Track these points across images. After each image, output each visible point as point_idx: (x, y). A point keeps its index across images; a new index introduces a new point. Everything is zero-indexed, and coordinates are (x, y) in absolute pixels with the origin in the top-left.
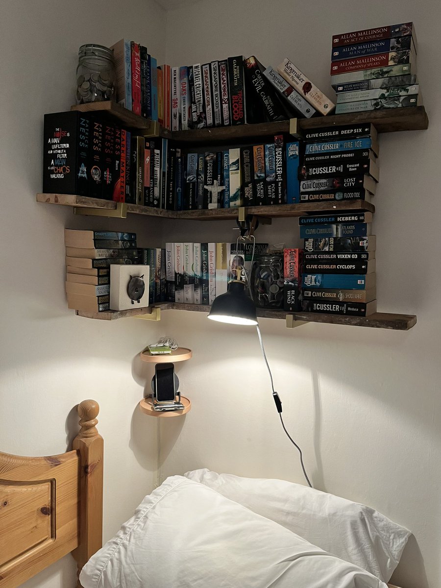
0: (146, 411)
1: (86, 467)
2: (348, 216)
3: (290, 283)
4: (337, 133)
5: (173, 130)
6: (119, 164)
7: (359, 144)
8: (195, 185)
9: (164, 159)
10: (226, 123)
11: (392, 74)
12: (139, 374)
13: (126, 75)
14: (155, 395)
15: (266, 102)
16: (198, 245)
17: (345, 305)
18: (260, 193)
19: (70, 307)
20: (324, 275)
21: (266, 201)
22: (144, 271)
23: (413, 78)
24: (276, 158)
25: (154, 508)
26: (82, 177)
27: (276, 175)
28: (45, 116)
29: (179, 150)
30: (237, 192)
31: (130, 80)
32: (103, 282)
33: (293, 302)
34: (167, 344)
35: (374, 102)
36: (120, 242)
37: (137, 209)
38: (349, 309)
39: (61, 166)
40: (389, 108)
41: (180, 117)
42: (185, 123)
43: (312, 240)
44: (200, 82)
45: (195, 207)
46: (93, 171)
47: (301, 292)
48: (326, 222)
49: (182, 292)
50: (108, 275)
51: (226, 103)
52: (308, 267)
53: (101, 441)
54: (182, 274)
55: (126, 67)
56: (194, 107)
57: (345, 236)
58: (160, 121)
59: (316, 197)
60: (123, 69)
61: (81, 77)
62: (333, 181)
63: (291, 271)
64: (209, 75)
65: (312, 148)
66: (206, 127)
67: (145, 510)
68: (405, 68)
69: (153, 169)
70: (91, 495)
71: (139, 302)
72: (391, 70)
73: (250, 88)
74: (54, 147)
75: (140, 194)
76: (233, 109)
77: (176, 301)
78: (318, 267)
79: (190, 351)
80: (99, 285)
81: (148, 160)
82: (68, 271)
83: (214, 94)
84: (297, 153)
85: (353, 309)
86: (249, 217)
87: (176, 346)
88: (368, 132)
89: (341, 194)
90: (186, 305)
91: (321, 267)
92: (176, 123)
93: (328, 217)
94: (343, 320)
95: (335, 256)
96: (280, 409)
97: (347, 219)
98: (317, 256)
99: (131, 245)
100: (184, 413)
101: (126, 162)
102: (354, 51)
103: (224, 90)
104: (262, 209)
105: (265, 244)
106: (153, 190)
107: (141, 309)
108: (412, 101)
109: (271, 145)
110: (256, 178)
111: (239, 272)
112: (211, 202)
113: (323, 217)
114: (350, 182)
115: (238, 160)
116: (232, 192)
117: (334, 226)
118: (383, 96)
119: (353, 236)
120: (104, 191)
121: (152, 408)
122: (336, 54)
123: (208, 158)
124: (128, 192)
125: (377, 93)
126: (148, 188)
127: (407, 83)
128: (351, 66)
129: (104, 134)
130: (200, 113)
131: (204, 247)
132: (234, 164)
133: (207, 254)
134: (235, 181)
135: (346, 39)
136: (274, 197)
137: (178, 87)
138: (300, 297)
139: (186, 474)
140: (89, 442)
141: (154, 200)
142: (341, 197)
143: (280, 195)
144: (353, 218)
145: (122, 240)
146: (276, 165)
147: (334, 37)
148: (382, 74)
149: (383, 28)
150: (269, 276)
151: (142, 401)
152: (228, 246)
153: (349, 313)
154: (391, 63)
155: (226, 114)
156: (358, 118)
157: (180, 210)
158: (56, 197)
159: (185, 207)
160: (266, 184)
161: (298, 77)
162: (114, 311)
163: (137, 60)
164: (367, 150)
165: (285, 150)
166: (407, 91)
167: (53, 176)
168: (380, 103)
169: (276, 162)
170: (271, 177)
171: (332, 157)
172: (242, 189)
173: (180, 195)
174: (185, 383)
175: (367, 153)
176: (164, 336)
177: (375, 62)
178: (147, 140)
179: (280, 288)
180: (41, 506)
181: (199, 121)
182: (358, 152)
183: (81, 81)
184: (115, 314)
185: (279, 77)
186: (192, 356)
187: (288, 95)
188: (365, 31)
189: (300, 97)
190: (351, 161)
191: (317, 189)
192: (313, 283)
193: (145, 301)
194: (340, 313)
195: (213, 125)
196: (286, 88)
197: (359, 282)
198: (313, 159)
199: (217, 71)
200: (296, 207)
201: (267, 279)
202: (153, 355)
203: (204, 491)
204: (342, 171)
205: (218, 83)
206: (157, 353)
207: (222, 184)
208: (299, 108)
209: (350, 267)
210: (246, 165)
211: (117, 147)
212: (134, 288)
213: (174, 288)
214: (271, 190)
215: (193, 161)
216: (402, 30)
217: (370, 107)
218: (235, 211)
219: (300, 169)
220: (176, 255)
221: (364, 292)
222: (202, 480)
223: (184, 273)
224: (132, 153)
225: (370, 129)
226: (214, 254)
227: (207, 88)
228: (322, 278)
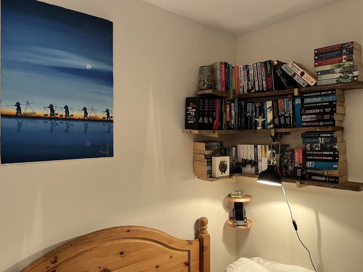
0: (230, 225)
1: (203, 247)
2: (326, 134)
3: (298, 166)
4: (319, 93)
5: (240, 94)
6: (215, 114)
7: (331, 98)
8: (251, 118)
9: (236, 107)
10: (265, 90)
11: (345, 66)
12: (227, 207)
13: (218, 76)
14: (234, 217)
15: (283, 81)
16: (253, 146)
17: (328, 177)
18: (282, 122)
19: (196, 175)
20: (316, 162)
21: (285, 126)
22: (227, 159)
23: (355, 68)
24: (289, 106)
25: (233, 270)
26: (200, 122)
27: (290, 114)
28: (186, 98)
29: (243, 102)
30: (271, 121)
31: (220, 78)
32: (209, 165)
33: (300, 175)
34: (240, 193)
35: (336, 80)
36: (216, 146)
37: (223, 132)
38: (330, 179)
39: (192, 118)
40: (344, 82)
41: (243, 87)
42: (246, 90)
43: (309, 144)
44: (252, 72)
45: (251, 128)
46: (205, 119)
47: (305, 170)
48: (315, 137)
49: (245, 168)
50: (211, 161)
51: (264, 81)
52: (308, 157)
53: (209, 236)
54: (245, 159)
55: (218, 72)
56: (249, 83)
57: (325, 143)
58: (234, 90)
59: (310, 124)
60: (217, 73)
61: (200, 79)
62: (318, 116)
63: (298, 160)
64: (256, 68)
65: (307, 101)
66: (256, 92)
67: (229, 270)
68: (351, 63)
69: (231, 112)
70: (205, 261)
71: (225, 173)
72: (344, 64)
73: (275, 74)
74: (189, 110)
75: (225, 124)
76: (267, 84)
77: (243, 172)
78: (313, 158)
79: (251, 197)
80: (207, 166)
81: (228, 109)
82: (194, 160)
83: (259, 77)
84: (300, 103)
85: (332, 180)
86: (276, 134)
87: (244, 194)
88: (335, 93)
89: (323, 123)
90: (248, 174)
91: (315, 158)
92: (241, 90)
93: (315, 134)
94: (326, 185)
95: (321, 153)
96: (296, 229)
97: (325, 135)
98: (312, 153)
99: (221, 147)
100: (248, 227)
101: (219, 112)
102: (325, 56)
103: (263, 75)
104: (283, 130)
105: (287, 145)
106: (231, 122)
107: (226, 176)
108: (355, 79)
109: (287, 99)
110: (280, 115)
111: (272, 160)
112: (258, 126)
113: (313, 134)
114: (327, 117)
115: (271, 106)
116: (269, 121)
117: (320, 138)
118: (341, 77)
119: (330, 143)
120: (209, 127)
121: (233, 224)
122: (316, 57)
123: (257, 105)
124: (219, 125)
125: (338, 75)
126: (229, 122)
127: (353, 70)
128: (324, 63)
129: (209, 103)
130: (253, 85)
131: (256, 147)
132: (269, 108)
133: (257, 150)
134: (270, 116)
135: (321, 51)
136: (289, 123)
137: (242, 74)
138: (304, 173)
139: (251, 258)
140: (204, 236)
141: (231, 126)
142: (323, 124)
143: (292, 123)
144: (328, 135)
145: (217, 146)
146: (289, 109)
147: (315, 50)
148: (340, 66)
149: (339, 45)
150: (288, 161)
151: (228, 220)
152: (267, 146)
153: (330, 182)
154: (344, 61)
155: (265, 86)
156: (328, 87)
157: (244, 129)
158: (190, 131)
159: (246, 128)
160: (285, 117)
161: (298, 69)
162: (214, 178)
163: (223, 69)
164: (335, 101)
165: (293, 101)
166: (353, 74)
167: (189, 122)
168: (339, 80)
169: (289, 107)
170: (287, 114)
171: (317, 104)
172: (273, 120)
173: (244, 122)
174: (249, 212)
175: (335, 103)
176: (238, 188)
177: (336, 61)
178: (228, 101)
179: (294, 168)
180: (185, 261)
181: (252, 89)
182: (331, 102)
183: (200, 81)
184: (214, 179)
185: (289, 69)
186: (252, 200)
187: (294, 77)
188: (330, 46)
189: (299, 78)
190: (327, 107)
191: (311, 120)
192: (311, 166)
193: (227, 172)
194: (325, 181)
195: (259, 91)
196: (292, 74)
197: (334, 166)
198: (308, 105)
199: (260, 67)
200: (300, 129)
201: (287, 163)
202: (232, 198)
203: (258, 266)
204: (322, 112)
205: (260, 72)
206: (234, 197)
207: (264, 118)
208: (299, 83)
209: (329, 158)
210: (275, 109)
211: (215, 107)
212: (223, 167)
213: (242, 165)
214: (287, 120)
215: (250, 107)
216: (349, 45)
217: (334, 82)
218: (270, 131)
219: (301, 111)
220: (242, 151)
221: (337, 171)
222: (258, 262)
223: (246, 159)
224: (221, 107)
225: (335, 92)
226: (260, 150)
227: (256, 74)
228: (315, 163)
